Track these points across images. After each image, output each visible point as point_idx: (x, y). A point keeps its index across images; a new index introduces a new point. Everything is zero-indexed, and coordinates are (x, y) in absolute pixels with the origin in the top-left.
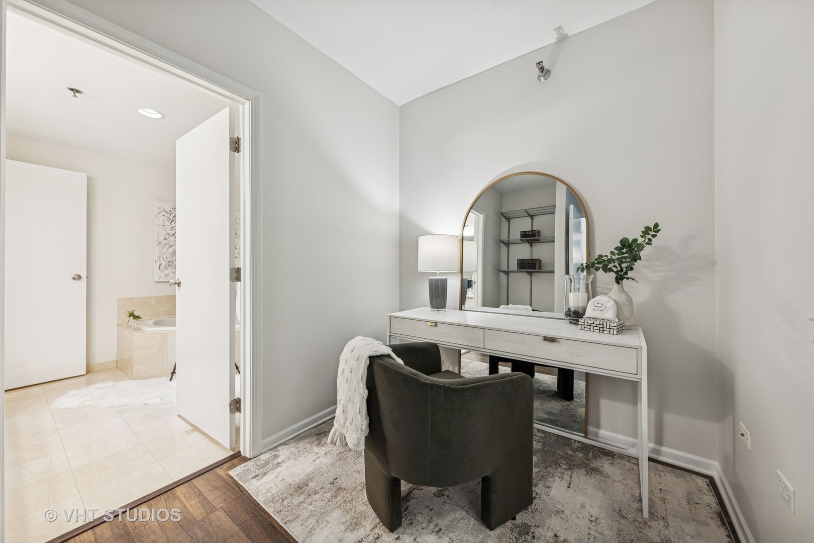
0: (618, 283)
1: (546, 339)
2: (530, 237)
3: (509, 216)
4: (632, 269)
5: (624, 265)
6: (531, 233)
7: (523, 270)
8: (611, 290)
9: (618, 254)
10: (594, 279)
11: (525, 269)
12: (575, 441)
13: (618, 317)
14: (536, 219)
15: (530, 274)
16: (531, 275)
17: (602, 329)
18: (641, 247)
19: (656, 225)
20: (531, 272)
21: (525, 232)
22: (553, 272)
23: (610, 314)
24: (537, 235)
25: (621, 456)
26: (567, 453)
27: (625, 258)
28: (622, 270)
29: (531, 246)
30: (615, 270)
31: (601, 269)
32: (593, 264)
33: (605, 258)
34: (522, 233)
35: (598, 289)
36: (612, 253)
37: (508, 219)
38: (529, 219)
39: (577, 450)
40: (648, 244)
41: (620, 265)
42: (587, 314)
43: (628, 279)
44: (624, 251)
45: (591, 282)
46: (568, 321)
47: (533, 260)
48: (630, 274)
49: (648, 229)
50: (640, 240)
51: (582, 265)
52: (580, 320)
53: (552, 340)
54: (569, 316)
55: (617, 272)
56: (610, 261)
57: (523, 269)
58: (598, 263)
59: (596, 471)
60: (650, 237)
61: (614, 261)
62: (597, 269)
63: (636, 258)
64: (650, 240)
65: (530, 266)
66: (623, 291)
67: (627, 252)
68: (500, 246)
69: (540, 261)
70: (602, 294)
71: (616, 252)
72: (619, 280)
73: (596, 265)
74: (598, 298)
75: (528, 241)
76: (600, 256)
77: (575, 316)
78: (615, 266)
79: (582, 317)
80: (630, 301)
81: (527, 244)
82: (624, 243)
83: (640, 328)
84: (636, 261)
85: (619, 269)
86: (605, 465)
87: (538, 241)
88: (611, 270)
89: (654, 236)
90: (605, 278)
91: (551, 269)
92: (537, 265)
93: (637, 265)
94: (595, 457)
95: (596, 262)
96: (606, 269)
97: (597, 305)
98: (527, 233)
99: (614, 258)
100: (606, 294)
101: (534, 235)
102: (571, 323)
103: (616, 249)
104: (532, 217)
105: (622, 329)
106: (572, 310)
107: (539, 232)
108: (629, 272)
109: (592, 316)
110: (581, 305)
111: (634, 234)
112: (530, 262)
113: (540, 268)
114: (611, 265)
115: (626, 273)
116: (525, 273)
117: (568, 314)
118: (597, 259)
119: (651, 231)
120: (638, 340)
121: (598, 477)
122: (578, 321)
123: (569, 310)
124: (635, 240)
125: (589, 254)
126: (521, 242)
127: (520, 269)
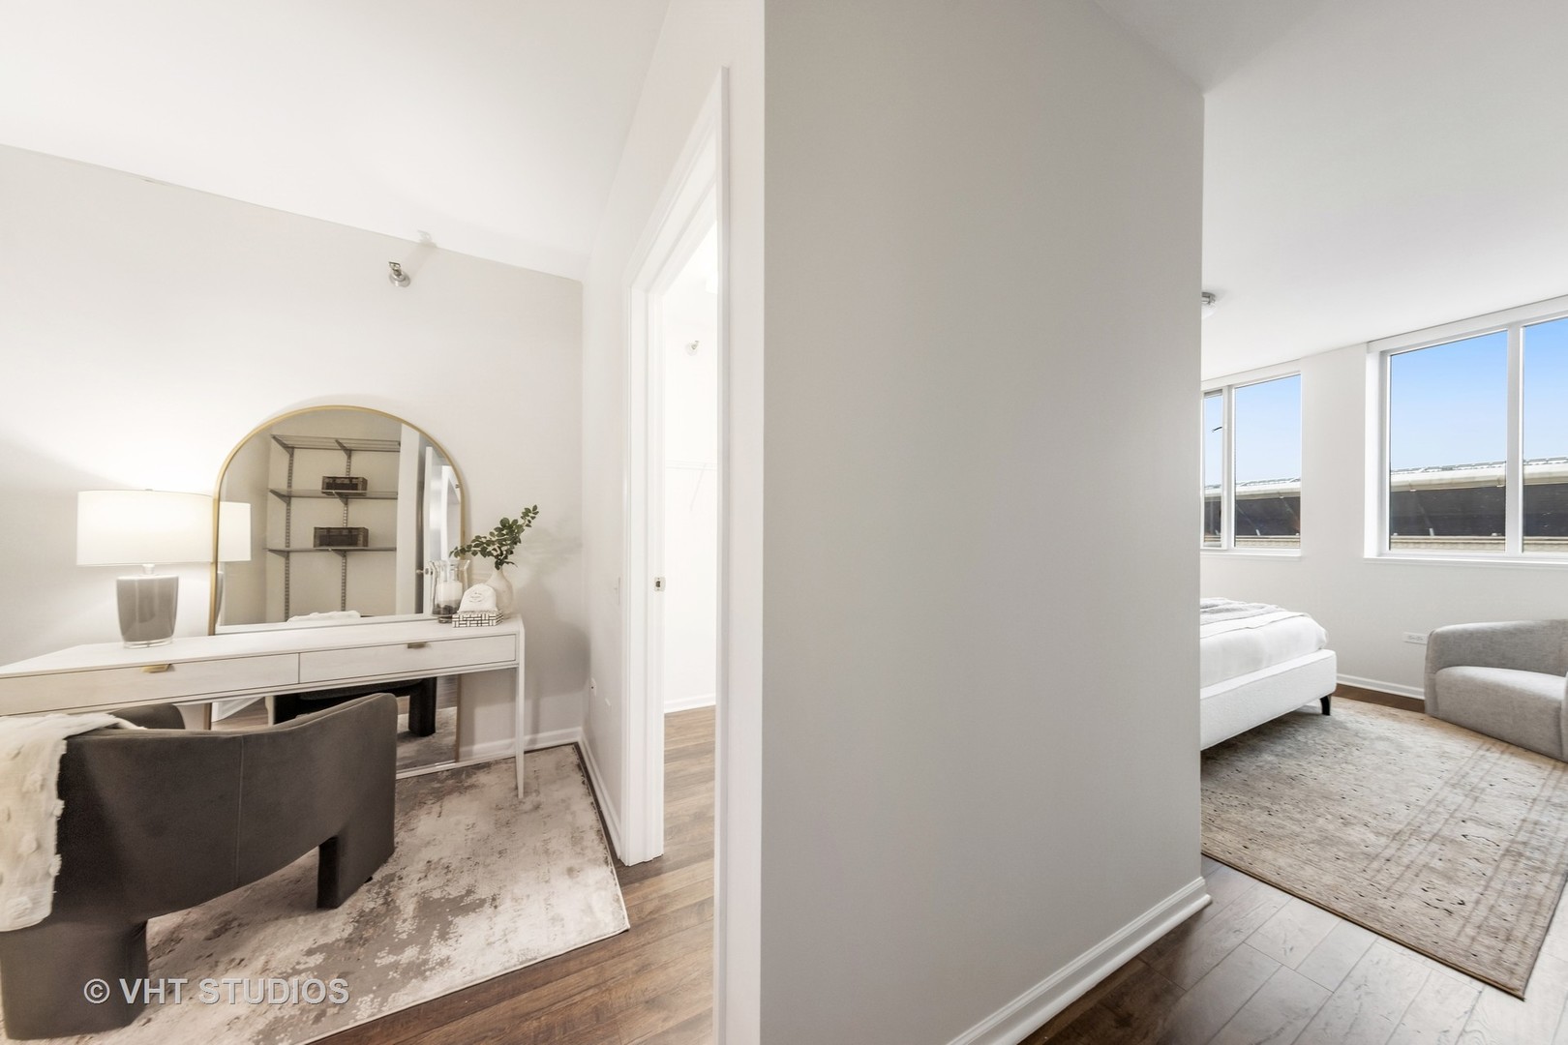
0: (498, 568)
1: (411, 646)
2: (344, 488)
3: (292, 443)
4: (512, 553)
5: (504, 548)
6: (347, 481)
7: (330, 548)
8: (489, 576)
9: (497, 535)
10: (470, 566)
11: (332, 545)
12: (443, 772)
13: (497, 606)
14: (356, 458)
15: (344, 554)
16: (344, 556)
17: (480, 622)
18: (520, 528)
19: (535, 508)
20: (345, 551)
21: (334, 478)
22: (394, 549)
23: (488, 604)
24: (360, 486)
25: (497, 762)
26: (433, 788)
27: (505, 540)
28: (502, 554)
29: (346, 504)
30: (495, 553)
31: (479, 554)
32: (470, 547)
33: (484, 540)
34: (327, 480)
35: (474, 577)
36: (492, 534)
37: (290, 449)
38: (343, 455)
39: (447, 778)
40: (528, 526)
41: (500, 548)
42: (461, 609)
43: (508, 563)
44: (504, 532)
45: (468, 569)
46: (437, 621)
47: (350, 530)
48: (510, 558)
49: (527, 512)
50: (521, 522)
51: (456, 548)
52: (454, 616)
53: (420, 646)
54: (439, 613)
55: (497, 557)
56: (489, 543)
57: (328, 545)
58: (475, 546)
59: (472, 786)
60: (529, 518)
61: (493, 543)
62: (475, 553)
63: (515, 541)
64: (530, 522)
65: (342, 541)
66: (503, 576)
67: (507, 534)
68: (264, 498)
69: (366, 531)
70: (480, 582)
71: (496, 533)
72: (499, 564)
73: (473, 549)
74: (476, 588)
75: (340, 495)
76: (478, 537)
77: (447, 613)
78: (494, 549)
79: (456, 613)
80: (510, 587)
81: (338, 500)
82: (505, 523)
83: (519, 616)
84: (516, 544)
85: (499, 552)
86: (482, 778)
87: (362, 496)
88: (490, 554)
89: (533, 518)
90: (482, 564)
91: (391, 546)
92: (361, 538)
93: (517, 548)
94: (469, 776)
95: (473, 544)
96: (485, 553)
97: (474, 595)
98: (338, 481)
99: (493, 539)
100: (484, 582)
101: (354, 487)
102: (440, 622)
103: (496, 529)
104: (349, 452)
105: (501, 618)
106: (442, 606)
107: (365, 482)
108: (509, 556)
109: (468, 610)
110: (454, 599)
111: (514, 515)
112: (345, 532)
113: (366, 542)
114: (490, 549)
115: (506, 557)
116: (333, 553)
117: (437, 611)
118: (474, 541)
119: (530, 513)
120: (517, 627)
121: (473, 791)
122: (451, 618)
123: (438, 606)
124: (516, 521)
125: (463, 534)
126: (324, 495)
127: (321, 545)
